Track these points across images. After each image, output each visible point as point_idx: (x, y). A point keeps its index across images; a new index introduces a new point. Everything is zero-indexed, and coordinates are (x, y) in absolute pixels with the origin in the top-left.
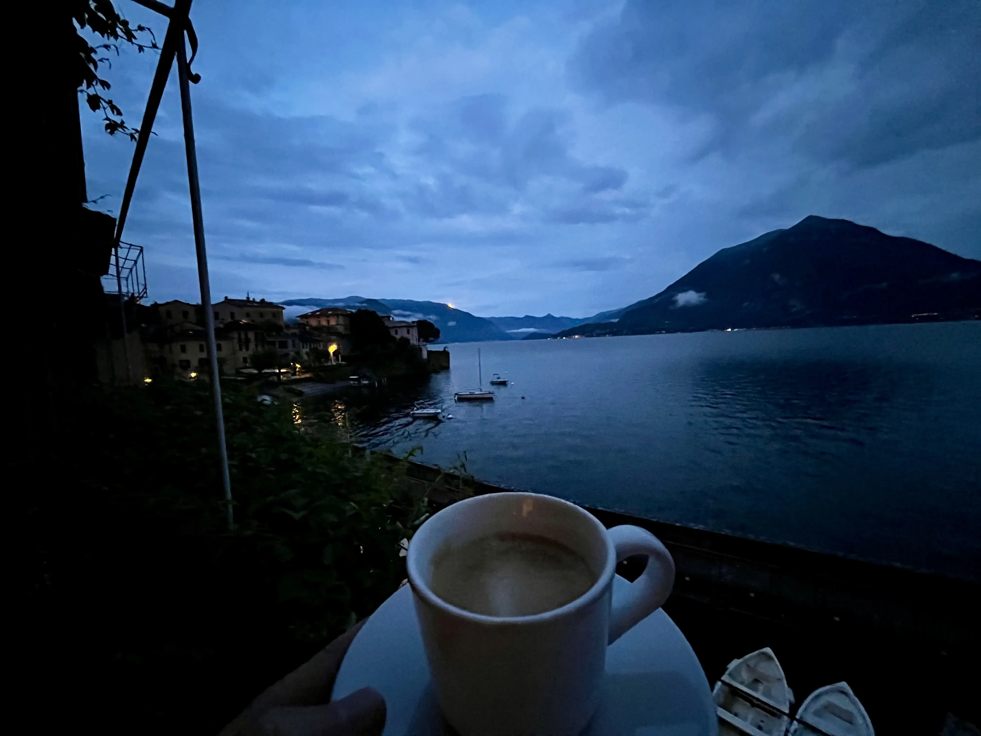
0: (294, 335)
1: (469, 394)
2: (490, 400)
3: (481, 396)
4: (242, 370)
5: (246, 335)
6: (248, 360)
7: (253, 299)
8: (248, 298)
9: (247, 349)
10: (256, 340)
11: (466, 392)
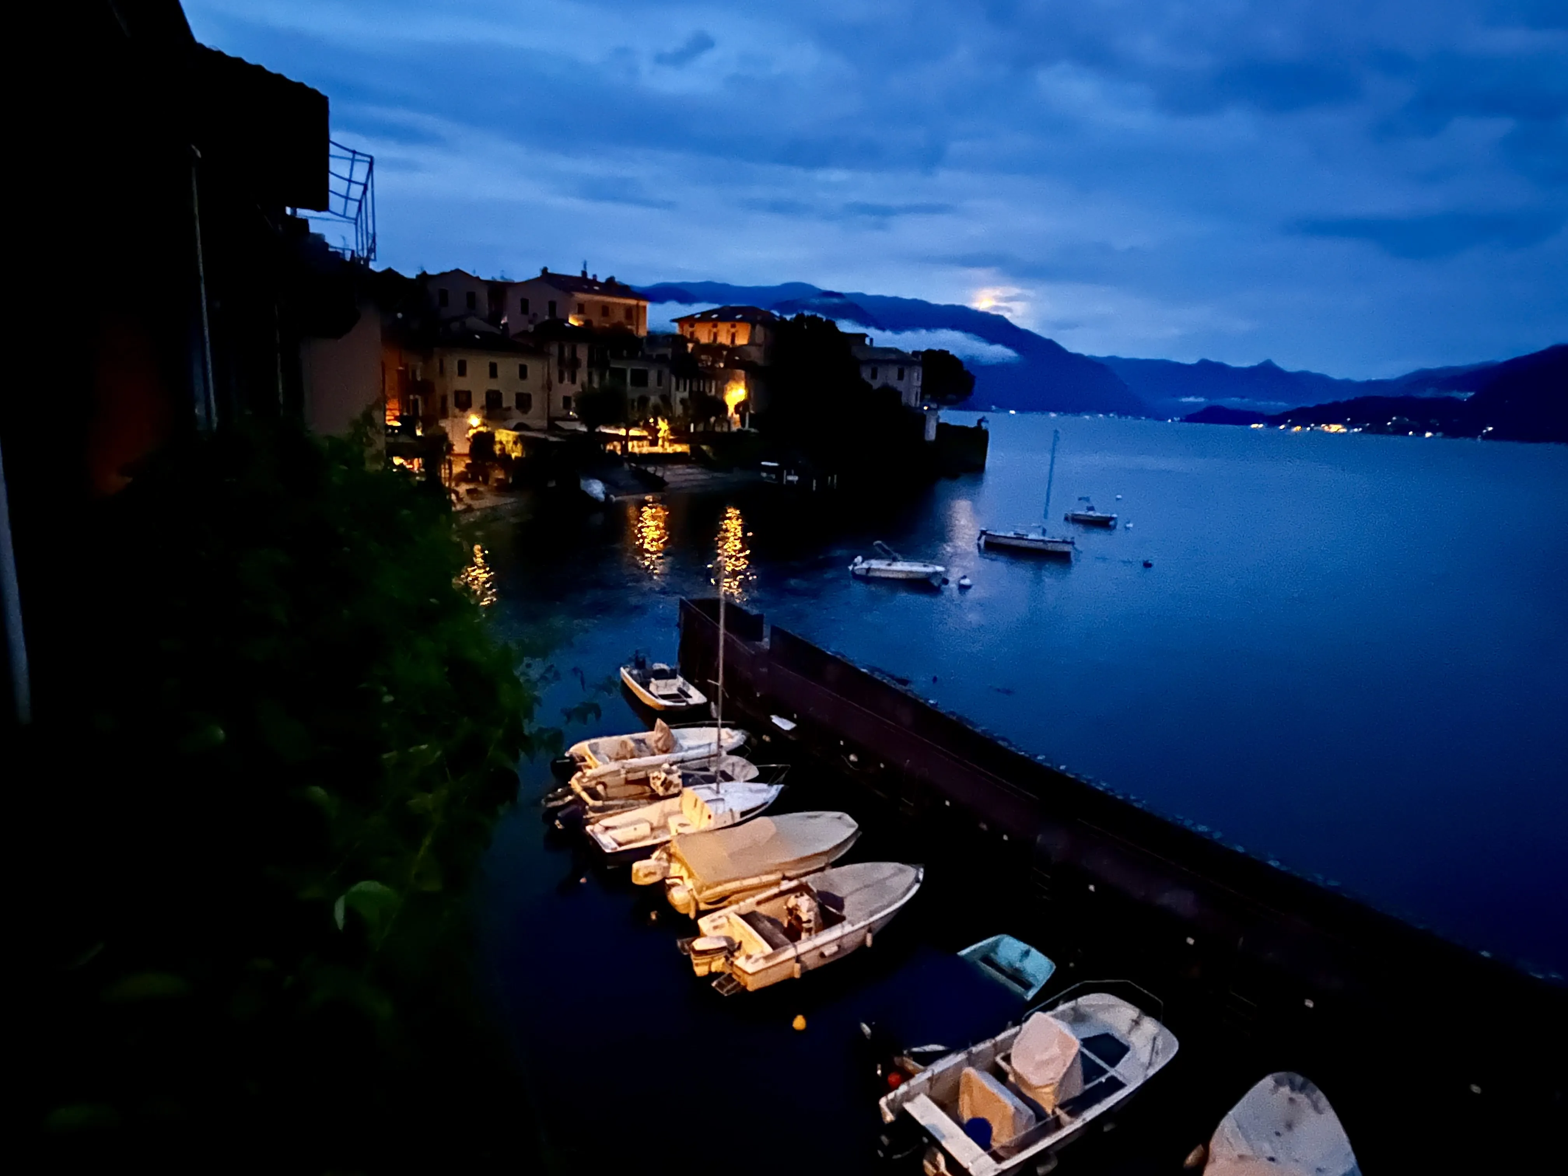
0: (662, 359)
1: (1015, 536)
2: (1062, 559)
3: (1040, 545)
4: (558, 423)
5: (574, 352)
6: (573, 405)
7: (595, 276)
8: (584, 273)
9: (573, 381)
10: (590, 364)
11: (1008, 531)
